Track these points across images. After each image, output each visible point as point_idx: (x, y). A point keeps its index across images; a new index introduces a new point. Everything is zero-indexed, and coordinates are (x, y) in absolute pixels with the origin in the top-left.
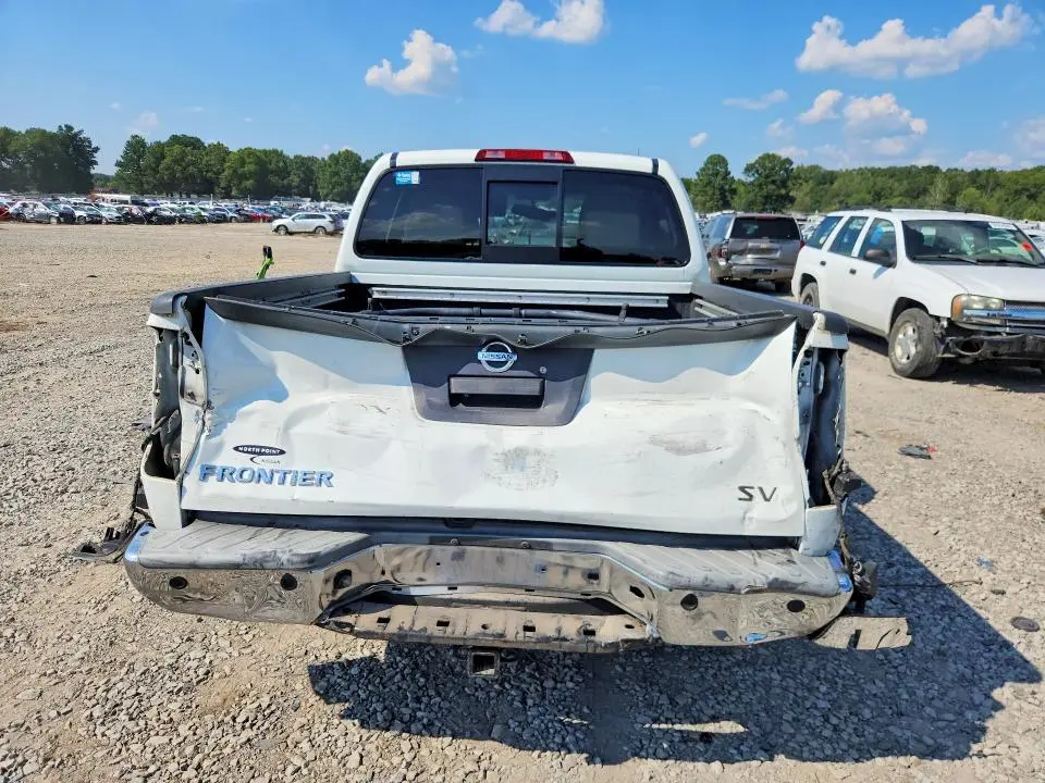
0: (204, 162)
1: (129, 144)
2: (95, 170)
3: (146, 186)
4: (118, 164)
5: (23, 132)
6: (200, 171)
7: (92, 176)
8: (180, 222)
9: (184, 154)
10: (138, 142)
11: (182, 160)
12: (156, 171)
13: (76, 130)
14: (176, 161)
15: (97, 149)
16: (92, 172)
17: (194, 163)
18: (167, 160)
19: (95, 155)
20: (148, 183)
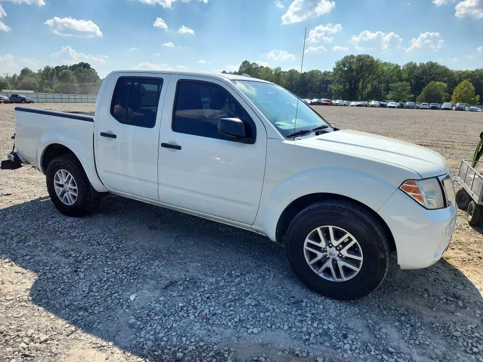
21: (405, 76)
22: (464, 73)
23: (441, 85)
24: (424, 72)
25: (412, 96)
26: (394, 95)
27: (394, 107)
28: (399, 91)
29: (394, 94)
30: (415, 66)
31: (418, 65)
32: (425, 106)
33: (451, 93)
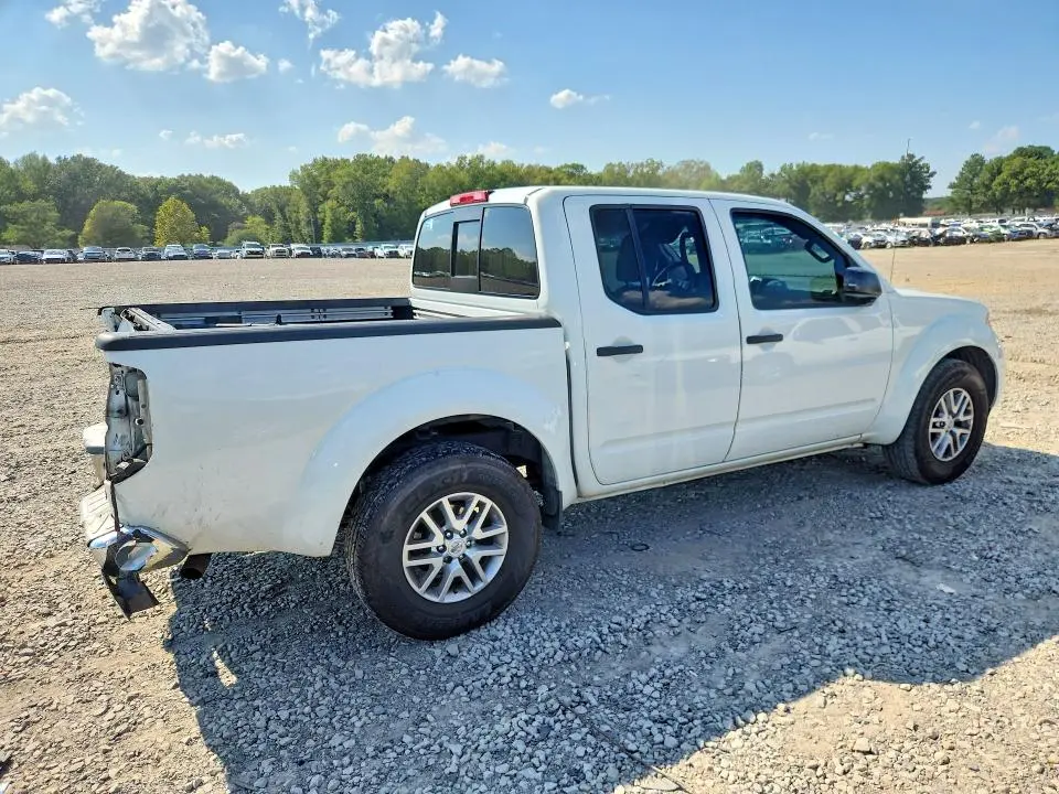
0: (1046, 172)
1: (968, 164)
2: (927, 195)
3: (974, 206)
4: (952, 186)
5: (869, 167)
6: (1039, 182)
7: (923, 200)
8: (972, 242)
9: (1024, 166)
10: (977, 161)
11: (1021, 172)
12: (988, 187)
13: (917, 159)
14: (1015, 175)
15: (932, 175)
16: (925, 196)
17: (1033, 175)
18: (1004, 175)
19: (931, 179)
20: (978, 201)
21: (29, 186)
22: (160, 182)
23: (125, 209)
24: (74, 177)
25: (68, 233)
26: (22, 233)
27: (63, 261)
28: (32, 223)
29: (22, 230)
30: (46, 165)
31: (52, 160)
32: (126, 255)
33: (152, 225)
